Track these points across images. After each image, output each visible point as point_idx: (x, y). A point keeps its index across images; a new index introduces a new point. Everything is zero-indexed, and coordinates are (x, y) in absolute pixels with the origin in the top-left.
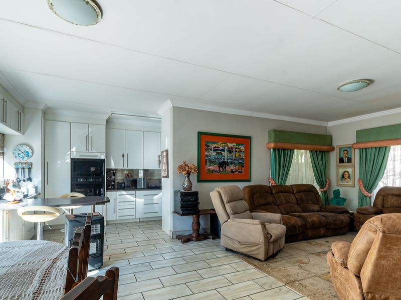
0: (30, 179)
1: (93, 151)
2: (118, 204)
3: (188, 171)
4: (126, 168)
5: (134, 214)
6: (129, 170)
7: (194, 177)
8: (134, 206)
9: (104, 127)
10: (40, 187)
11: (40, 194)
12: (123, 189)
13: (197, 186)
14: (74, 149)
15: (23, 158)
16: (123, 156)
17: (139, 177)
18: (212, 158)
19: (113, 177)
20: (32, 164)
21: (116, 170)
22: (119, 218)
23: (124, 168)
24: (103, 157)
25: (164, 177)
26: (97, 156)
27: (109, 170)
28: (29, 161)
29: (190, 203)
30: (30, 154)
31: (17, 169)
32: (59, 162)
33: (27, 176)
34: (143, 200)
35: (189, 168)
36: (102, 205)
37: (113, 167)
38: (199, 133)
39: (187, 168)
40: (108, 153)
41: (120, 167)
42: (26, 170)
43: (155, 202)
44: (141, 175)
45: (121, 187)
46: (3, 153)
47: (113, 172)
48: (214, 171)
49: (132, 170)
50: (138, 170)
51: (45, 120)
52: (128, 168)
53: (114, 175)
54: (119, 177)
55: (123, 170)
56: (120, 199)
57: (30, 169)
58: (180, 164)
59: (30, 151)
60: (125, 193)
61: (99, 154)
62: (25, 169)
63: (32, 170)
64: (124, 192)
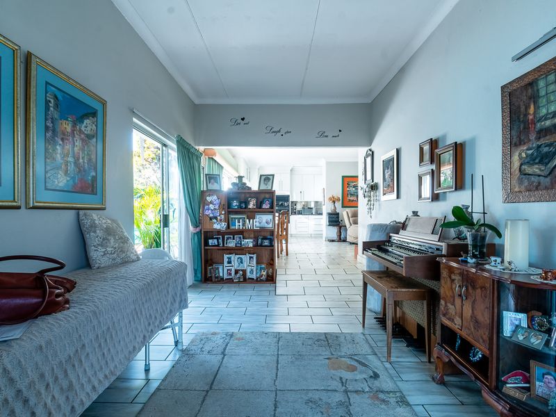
5: (308, 231)
6: (305, 202)
7: (339, 205)
8: (307, 226)
9: (289, 175)
13: (339, 209)
16: (301, 192)
18: (352, 192)
19: (295, 207)
21: (296, 202)
23: (302, 200)
26: (286, 193)
27: (292, 202)
29: (334, 219)
37: (294, 200)
38: (343, 177)
39: (333, 199)
40: (291, 192)
41: (299, 200)
44: (313, 205)
45: (300, 213)
47: (295, 203)
48: (353, 200)
49: (307, 202)
50: (310, 202)
52: (304, 200)
53: (295, 205)
54: (299, 207)
55: (301, 202)
58: (330, 197)
60: (302, 217)
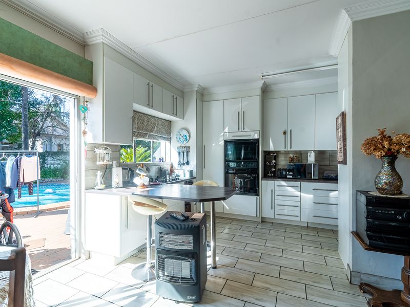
0: (188, 163)
1: (246, 129)
2: (277, 198)
3: (389, 149)
4: (289, 149)
5: (299, 215)
6: (295, 152)
8: (298, 204)
10: (195, 171)
11: (195, 178)
12: (284, 178)
14: (226, 130)
15: (183, 142)
16: (285, 133)
17: (309, 162)
19: (274, 161)
20: (189, 148)
21: (278, 152)
22: (277, 217)
23: (286, 150)
24: (256, 137)
25: (340, 163)
26: (250, 136)
27: (267, 154)
28: (188, 145)
29: (394, 224)
30: (188, 138)
31: (179, 153)
32: (214, 145)
33: (186, 160)
34: (311, 196)
35: (390, 144)
36: (256, 197)
37: (272, 148)
39: (386, 144)
40: (263, 133)
41: (282, 149)
42: (185, 154)
43: (332, 201)
44: (311, 159)
46: (170, 138)
47: (270, 156)
50: (306, 152)
51: (202, 101)
52: (292, 149)
53: (275, 159)
54: (283, 162)
55: (287, 153)
56: (278, 191)
57: (188, 152)
58: (369, 136)
59: (187, 135)
60: (286, 185)
61: (252, 133)
62: (185, 152)
63: (190, 153)
64: (283, 183)
